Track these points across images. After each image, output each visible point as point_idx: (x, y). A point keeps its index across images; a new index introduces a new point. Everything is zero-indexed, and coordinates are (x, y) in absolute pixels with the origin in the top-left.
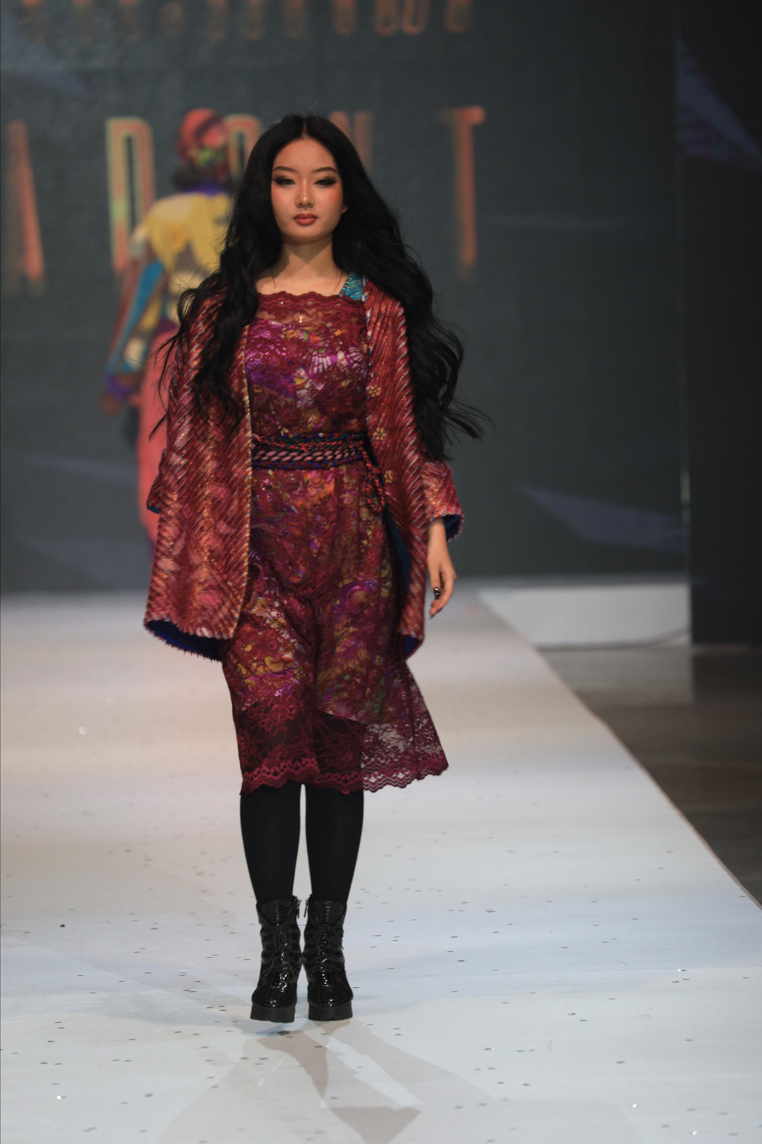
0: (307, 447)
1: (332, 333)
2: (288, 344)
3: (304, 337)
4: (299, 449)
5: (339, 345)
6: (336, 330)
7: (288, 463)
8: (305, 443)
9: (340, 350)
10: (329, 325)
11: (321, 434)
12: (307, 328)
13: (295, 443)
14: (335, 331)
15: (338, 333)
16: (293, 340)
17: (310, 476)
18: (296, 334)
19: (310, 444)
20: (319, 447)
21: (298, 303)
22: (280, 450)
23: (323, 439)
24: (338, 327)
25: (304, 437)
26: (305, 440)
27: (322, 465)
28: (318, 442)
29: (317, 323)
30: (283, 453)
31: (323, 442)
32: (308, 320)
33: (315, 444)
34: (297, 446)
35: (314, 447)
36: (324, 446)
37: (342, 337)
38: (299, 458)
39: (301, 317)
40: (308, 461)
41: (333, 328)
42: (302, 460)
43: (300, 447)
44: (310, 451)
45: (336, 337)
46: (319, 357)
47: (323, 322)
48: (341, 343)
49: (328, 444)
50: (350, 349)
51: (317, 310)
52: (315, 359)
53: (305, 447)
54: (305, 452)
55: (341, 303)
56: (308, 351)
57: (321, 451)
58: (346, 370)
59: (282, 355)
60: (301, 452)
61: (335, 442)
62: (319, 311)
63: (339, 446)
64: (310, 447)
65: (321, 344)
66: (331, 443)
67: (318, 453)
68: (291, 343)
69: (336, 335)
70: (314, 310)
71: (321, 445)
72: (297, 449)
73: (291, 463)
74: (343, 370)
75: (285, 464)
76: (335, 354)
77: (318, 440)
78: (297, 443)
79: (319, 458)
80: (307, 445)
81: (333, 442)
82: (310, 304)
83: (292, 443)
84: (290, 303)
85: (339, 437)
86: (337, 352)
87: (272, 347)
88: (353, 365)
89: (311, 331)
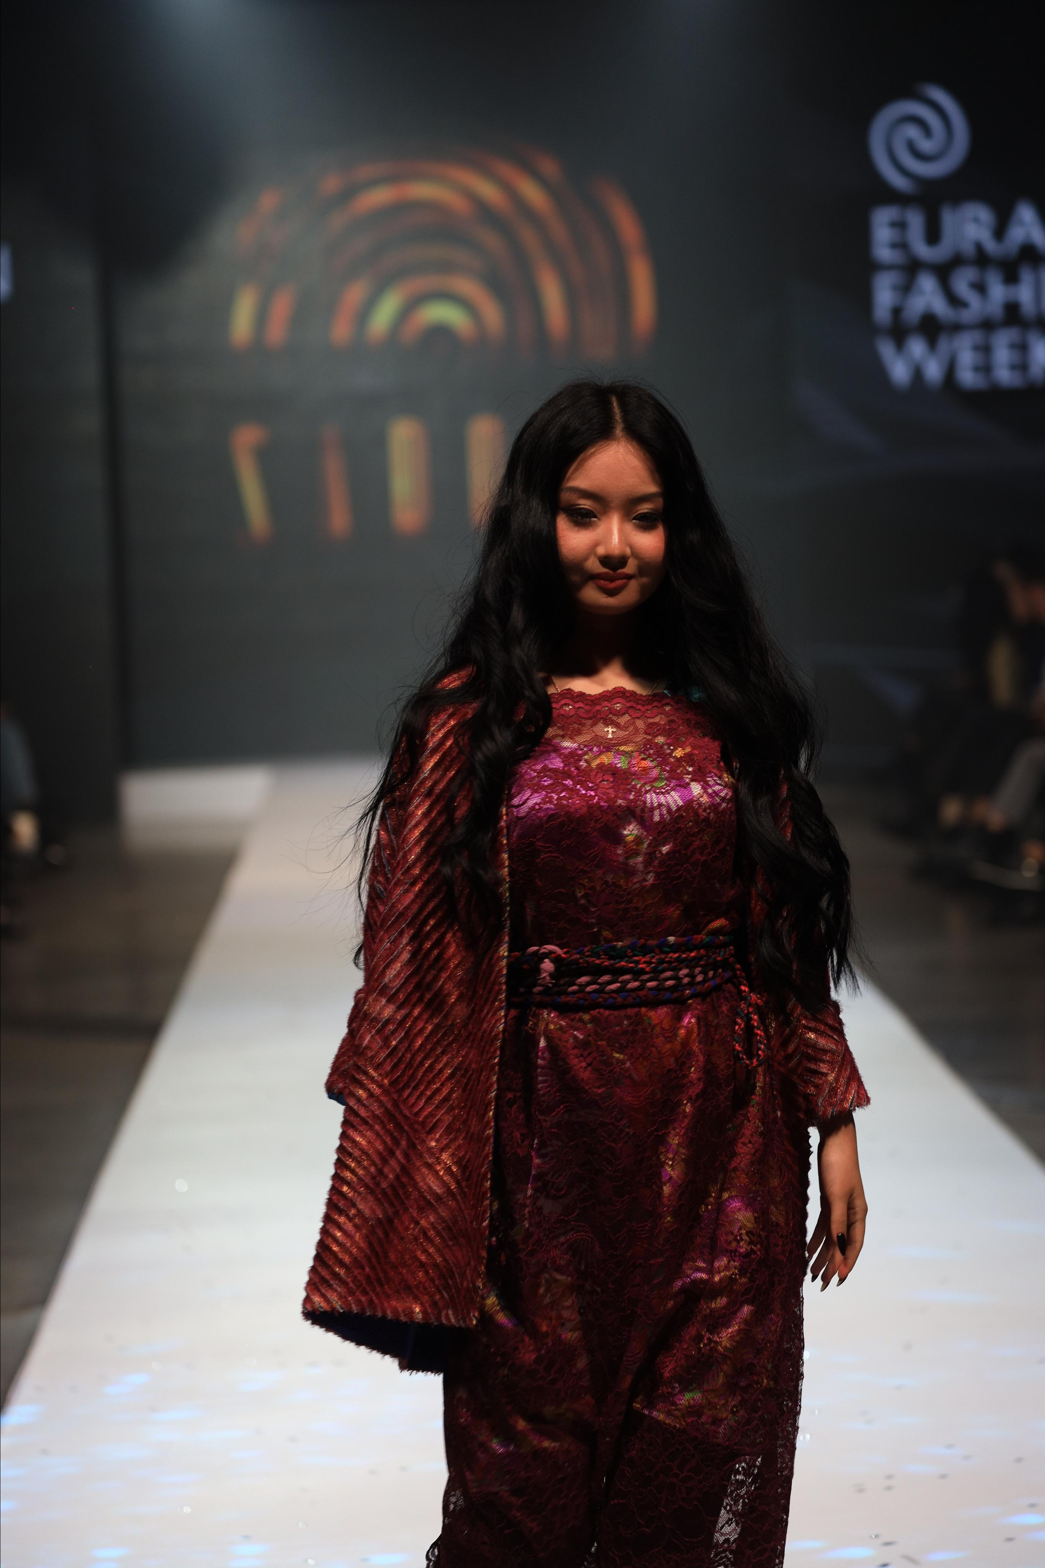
0: (649, 963)
1: (670, 754)
2: (596, 775)
3: (622, 763)
4: (636, 966)
5: (688, 772)
6: (675, 749)
7: (615, 995)
8: (644, 956)
9: (693, 780)
10: (660, 740)
11: (671, 939)
12: (622, 748)
13: (627, 956)
14: (673, 751)
15: (679, 753)
16: (601, 766)
17: (659, 1016)
18: (606, 759)
19: (653, 957)
20: (670, 962)
21: (598, 708)
22: (598, 971)
23: (675, 948)
24: (677, 744)
25: (644, 946)
26: (645, 950)
27: (675, 995)
28: (668, 953)
29: (639, 738)
30: (606, 978)
31: (675, 952)
33: (663, 957)
34: (632, 963)
35: (661, 962)
36: (678, 960)
37: (688, 759)
38: (636, 984)
39: (610, 730)
40: (651, 989)
41: (669, 745)
42: (641, 988)
43: (637, 962)
44: (654, 971)
45: (678, 760)
46: (657, 793)
47: (649, 737)
48: (690, 769)
49: (684, 956)
50: (708, 779)
51: (633, 718)
52: (651, 798)
53: (645, 962)
54: (647, 973)
55: (672, 706)
56: (634, 787)
57: (673, 970)
58: (709, 813)
59: (588, 795)
60: (637, 974)
61: (695, 952)
62: (638, 718)
63: (701, 958)
64: (652, 963)
65: (655, 773)
66: (688, 953)
67: (668, 974)
68: (600, 775)
69: (679, 756)
70: (627, 718)
71: (671, 957)
72: (632, 967)
73: (621, 994)
74: (705, 814)
75: (611, 997)
76: (685, 788)
77: (667, 949)
78: (631, 957)
79: (670, 983)
80: (648, 959)
81: (692, 951)
82: (618, 709)
83: (621, 958)
84: (583, 708)
85: (701, 941)
86: (688, 784)
87: (569, 782)
88: (720, 804)
89: (632, 752)
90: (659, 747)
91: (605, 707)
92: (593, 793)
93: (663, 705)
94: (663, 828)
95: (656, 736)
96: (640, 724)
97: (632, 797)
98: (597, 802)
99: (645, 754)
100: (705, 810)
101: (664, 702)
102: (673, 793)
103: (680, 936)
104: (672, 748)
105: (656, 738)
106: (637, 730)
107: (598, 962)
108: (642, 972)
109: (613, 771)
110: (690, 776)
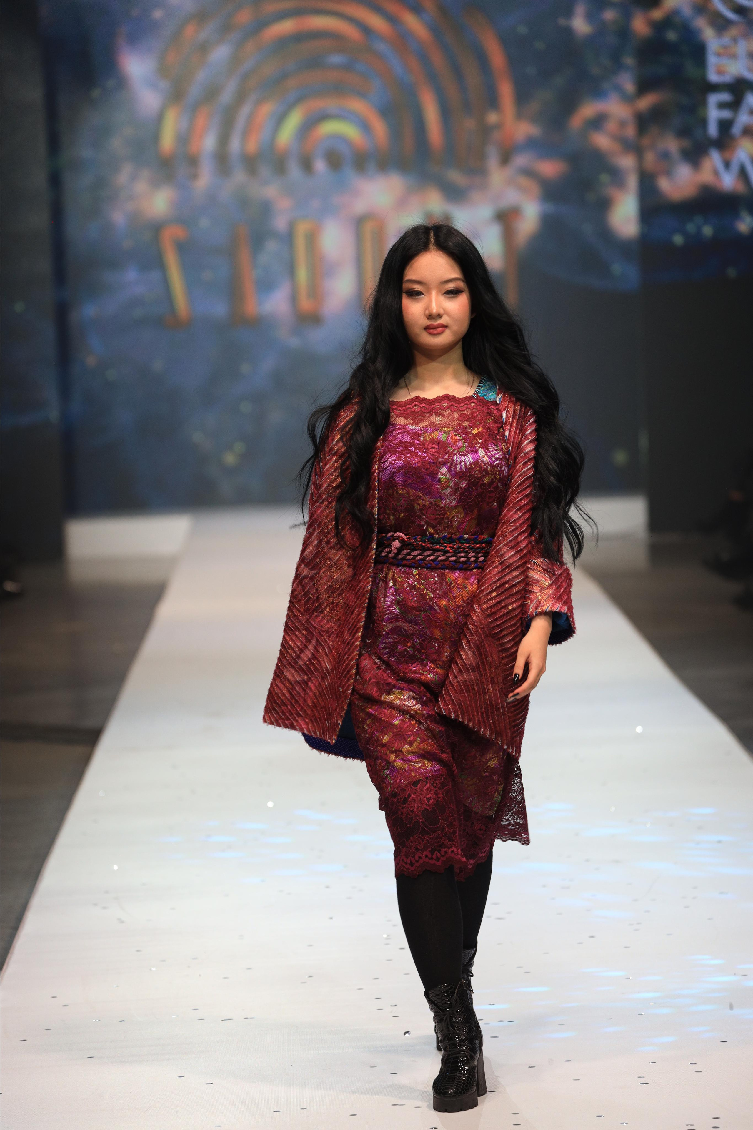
0: (452, 548)
1: (470, 432)
2: (428, 445)
3: (443, 438)
4: (444, 549)
5: (479, 443)
6: (473, 429)
7: (431, 563)
8: (450, 543)
9: (480, 447)
10: (466, 424)
11: (466, 536)
12: (445, 429)
13: (440, 543)
14: (472, 430)
15: (475, 431)
16: (432, 441)
18: (435, 435)
19: (455, 545)
20: (464, 548)
21: (433, 406)
22: (424, 549)
23: (467, 541)
24: (475, 426)
25: (450, 538)
26: (451, 540)
27: (465, 566)
28: (463, 543)
29: (454, 423)
30: (428, 553)
31: (467, 544)
32: (445, 421)
33: (460, 545)
34: (442, 547)
35: (459, 548)
36: (468, 547)
37: (480, 435)
38: (443, 558)
39: (439, 419)
40: (452, 562)
41: (470, 427)
42: (446, 560)
43: (446, 547)
44: (454, 551)
45: (474, 436)
46: (460, 455)
47: (460, 422)
48: (480, 441)
49: (472, 546)
50: (489, 447)
51: (452, 411)
52: (457, 458)
53: (450, 547)
54: (450, 552)
55: (475, 403)
56: (449, 451)
57: (466, 552)
58: (487, 467)
59: (423, 455)
60: (445, 552)
61: (479, 544)
62: (455, 411)
63: (483, 548)
64: (454, 548)
65: (460, 444)
66: (475, 545)
67: (462, 554)
68: (431, 444)
69: (475, 433)
70: (449, 411)
71: (465, 546)
72: (442, 549)
73: (434, 562)
74: (485, 467)
75: (429, 563)
76: (476, 452)
77: (463, 541)
78: (442, 544)
79: (463, 559)
80: (452, 546)
81: (477, 544)
82: (445, 406)
83: (437, 543)
84: (425, 407)
85: (483, 539)
86: (478, 450)
87: (412, 449)
88: (494, 462)
89: (450, 431)
90: (464, 428)
91: (437, 406)
92: (425, 455)
93: (471, 403)
94: (462, 474)
95: (464, 422)
96: (456, 414)
97: (446, 457)
98: (427, 460)
99: (456, 432)
100: (485, 465)
101: (471, 401)
102: (468, 455)
103: (472, 535)
104: (472, 428)
105: (464, 423)
106: (454, 418)
107: (424, 544)
108: (448, 552)
109: (439, 442)
110: (479, 445)
